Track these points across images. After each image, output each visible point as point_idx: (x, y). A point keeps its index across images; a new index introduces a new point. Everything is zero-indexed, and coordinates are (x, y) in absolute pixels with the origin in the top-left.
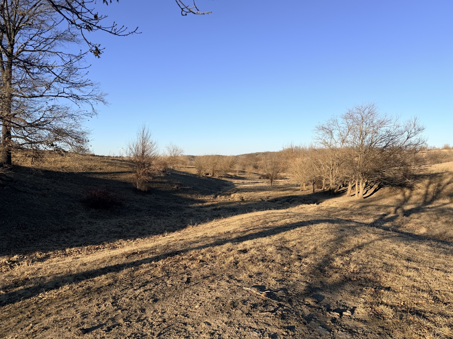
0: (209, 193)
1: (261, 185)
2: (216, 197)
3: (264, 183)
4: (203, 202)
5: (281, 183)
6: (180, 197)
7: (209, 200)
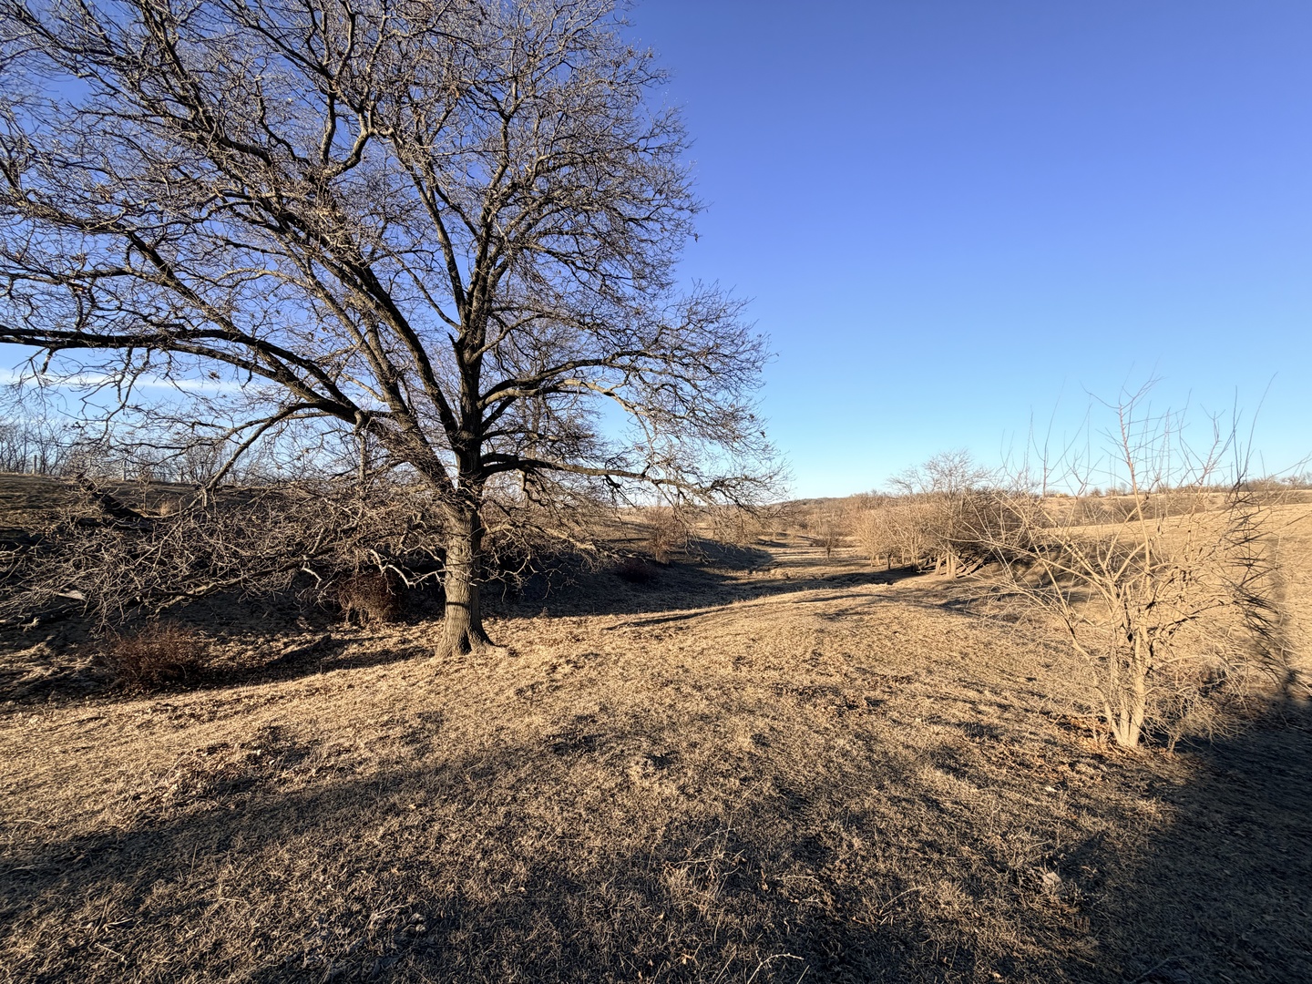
0: (742, 568)
1: (813, 556)
2: (751, 572)
3: (817, 554)
4: (736, 579)
5: (844, 553)
6: (707, 573)
7: (743, 576)
